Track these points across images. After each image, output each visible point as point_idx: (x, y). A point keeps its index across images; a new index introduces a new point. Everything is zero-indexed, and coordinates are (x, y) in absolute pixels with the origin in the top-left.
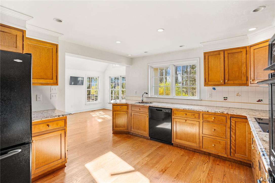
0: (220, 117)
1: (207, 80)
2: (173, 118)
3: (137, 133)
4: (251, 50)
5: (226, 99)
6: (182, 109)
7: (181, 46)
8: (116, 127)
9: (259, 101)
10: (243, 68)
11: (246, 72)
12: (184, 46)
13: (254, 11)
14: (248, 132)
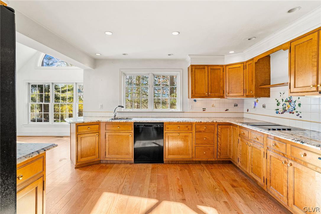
0: (210, 126)
1: (193, 92)
2: (166, 133)
3: (115, 159)
4: (227, 68)
5: (204, 109)
6: (176, 122)
7: (169, 55)
8: (81, 158)
9: (226, 110)
10: (221, 83)
11: (223, 86)
12: (173, 54)
13: (249, 39)
14: (229, 135)
